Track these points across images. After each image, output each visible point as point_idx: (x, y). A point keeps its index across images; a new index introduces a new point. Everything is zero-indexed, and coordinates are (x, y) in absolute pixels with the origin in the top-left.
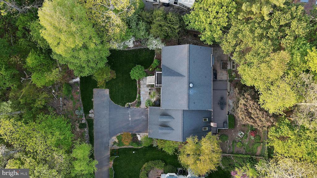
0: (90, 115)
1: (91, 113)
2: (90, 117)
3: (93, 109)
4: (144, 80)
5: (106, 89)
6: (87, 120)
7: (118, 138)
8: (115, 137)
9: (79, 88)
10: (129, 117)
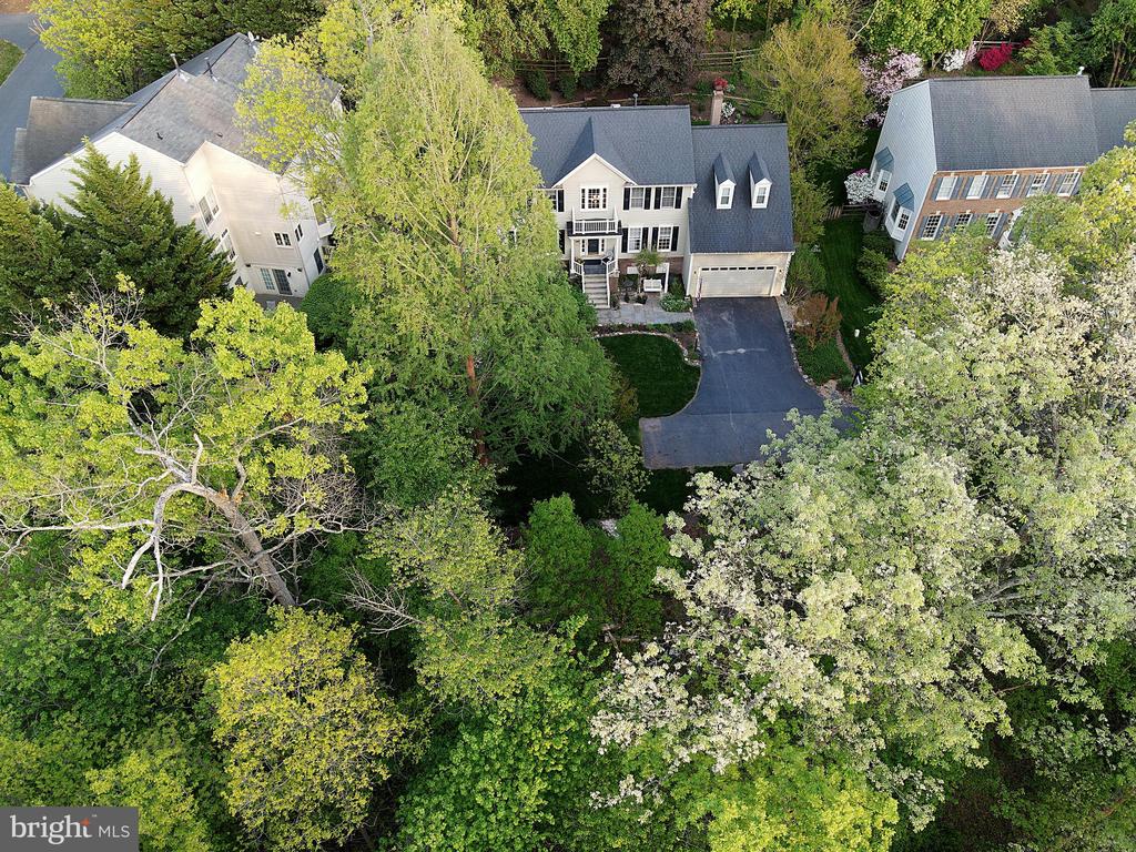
5: (640, 426)
7: (821, 380)
8: (821, 389)
10: (737, 354)
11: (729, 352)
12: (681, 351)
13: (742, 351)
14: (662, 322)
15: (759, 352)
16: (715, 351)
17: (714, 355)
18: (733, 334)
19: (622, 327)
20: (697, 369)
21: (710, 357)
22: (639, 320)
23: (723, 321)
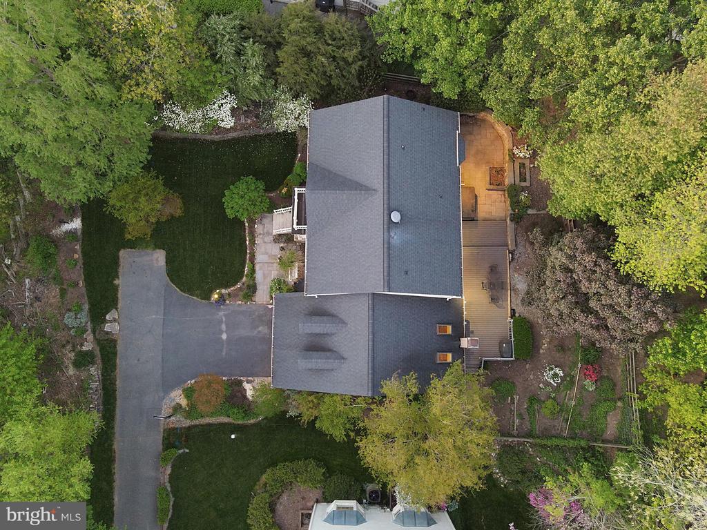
0: (108, 327)
1: (111, 322)
2: (107, 333)
3: (117, 309)
4: (265, 221)
5: (158, 250)
6: (98, 341)
7: (189, 393)
8: (180, 392)
9: (78, 247)
10: (221, 332)
11: (224, 327)
12: (226, 287)
13: (224, 336)
14: (259, 275)
15: (221, 351)
16: (225, 315)
17: (221, 313)
18: (243, 332)
19: (253, 242)
20: (208, 297)
21: (219, 310)
22: (260, 258)
23: (258, 327)
